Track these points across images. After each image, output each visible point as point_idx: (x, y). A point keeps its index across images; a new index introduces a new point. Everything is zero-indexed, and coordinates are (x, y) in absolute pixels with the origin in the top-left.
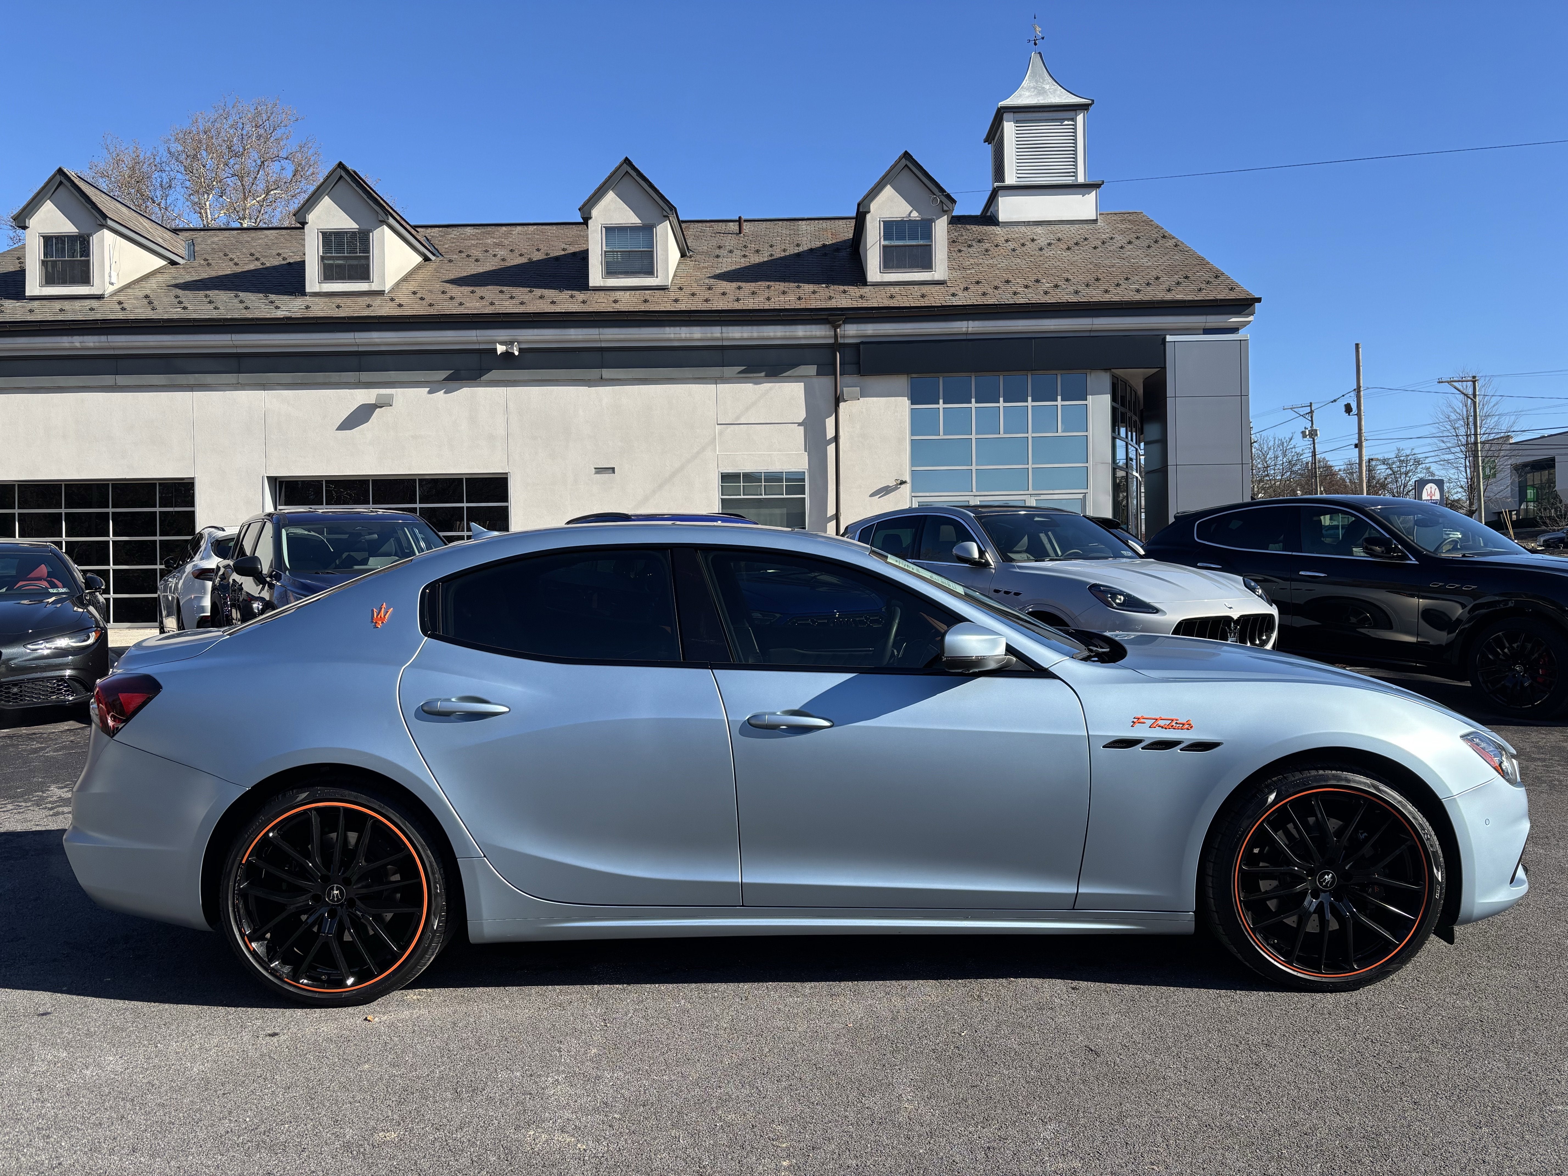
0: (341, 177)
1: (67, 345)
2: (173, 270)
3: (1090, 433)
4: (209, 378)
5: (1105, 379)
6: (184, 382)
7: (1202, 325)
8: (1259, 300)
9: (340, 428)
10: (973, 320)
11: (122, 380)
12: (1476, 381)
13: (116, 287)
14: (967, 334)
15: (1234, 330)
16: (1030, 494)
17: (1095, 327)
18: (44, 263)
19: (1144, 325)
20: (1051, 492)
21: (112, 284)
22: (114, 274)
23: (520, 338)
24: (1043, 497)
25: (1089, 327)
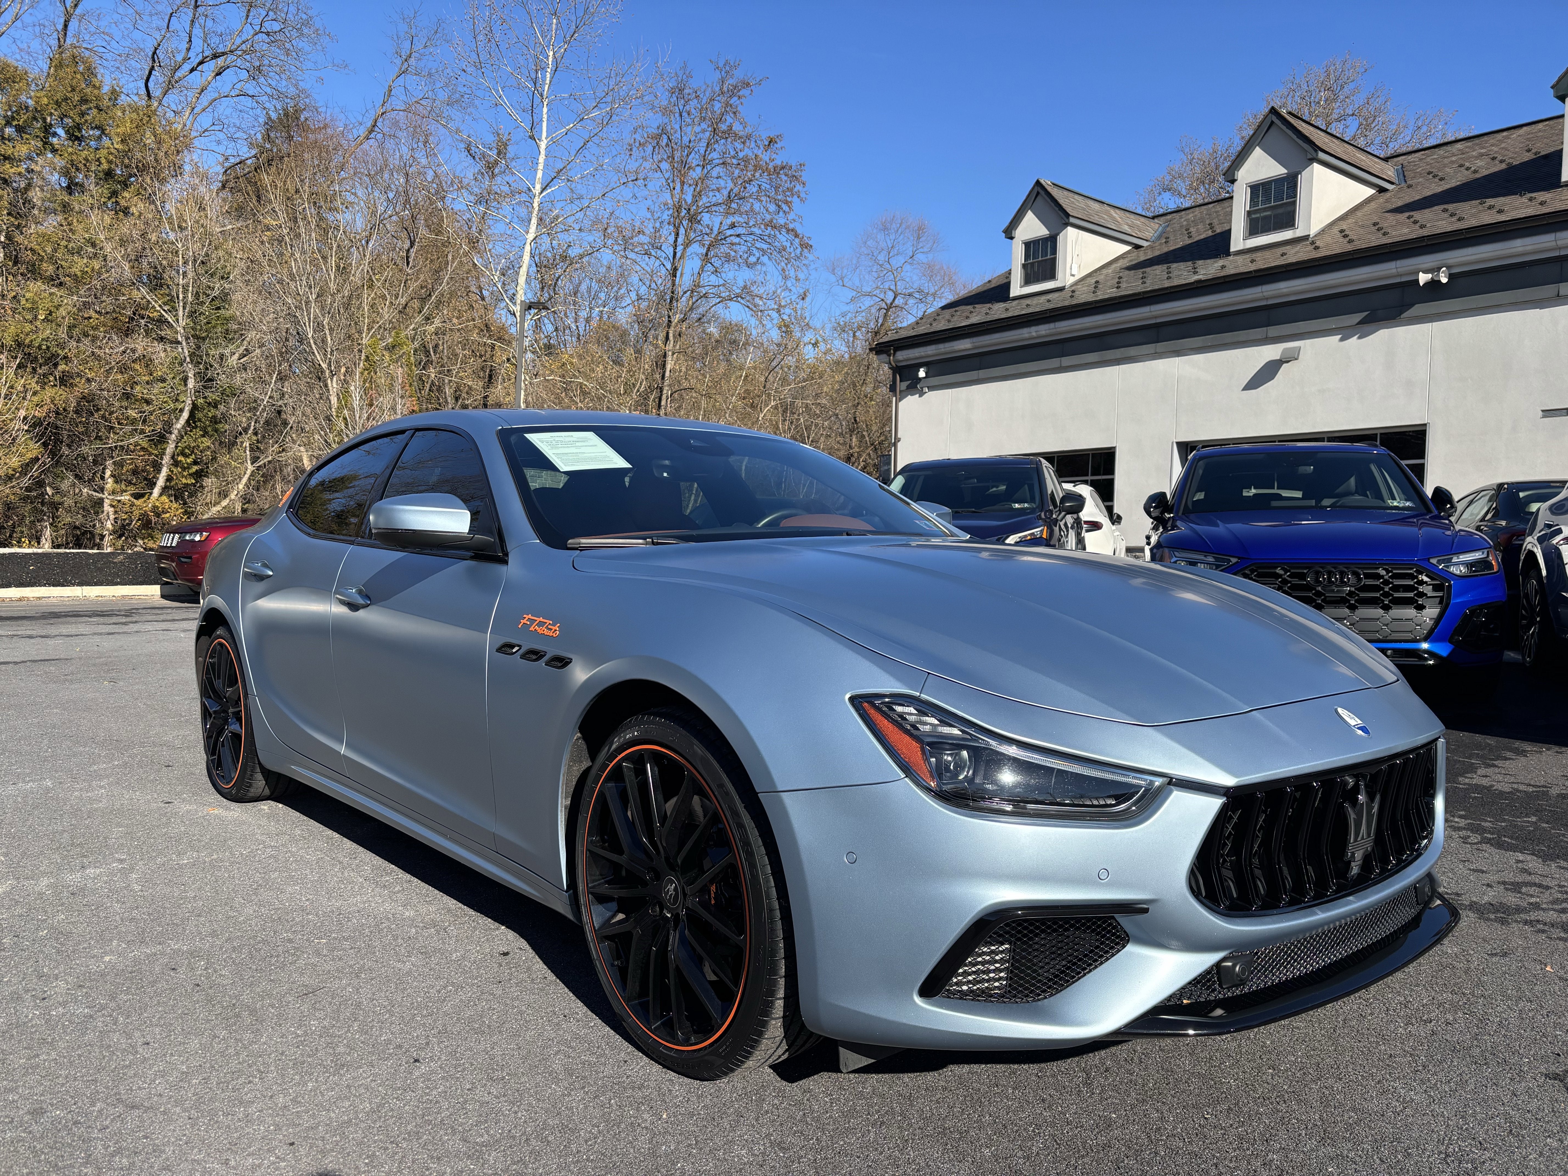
0: (1272, 123)
1: (1027, 336)
2: (1136, 252)
4: (1132, 351)
6: (1113, 357)
9: (1244, 389)
11: (1066, 361)
13: (1077, 278)
18: (1024, 266)
21: (1073, 275)
22: (1075, 267)
23: (1450, 262)
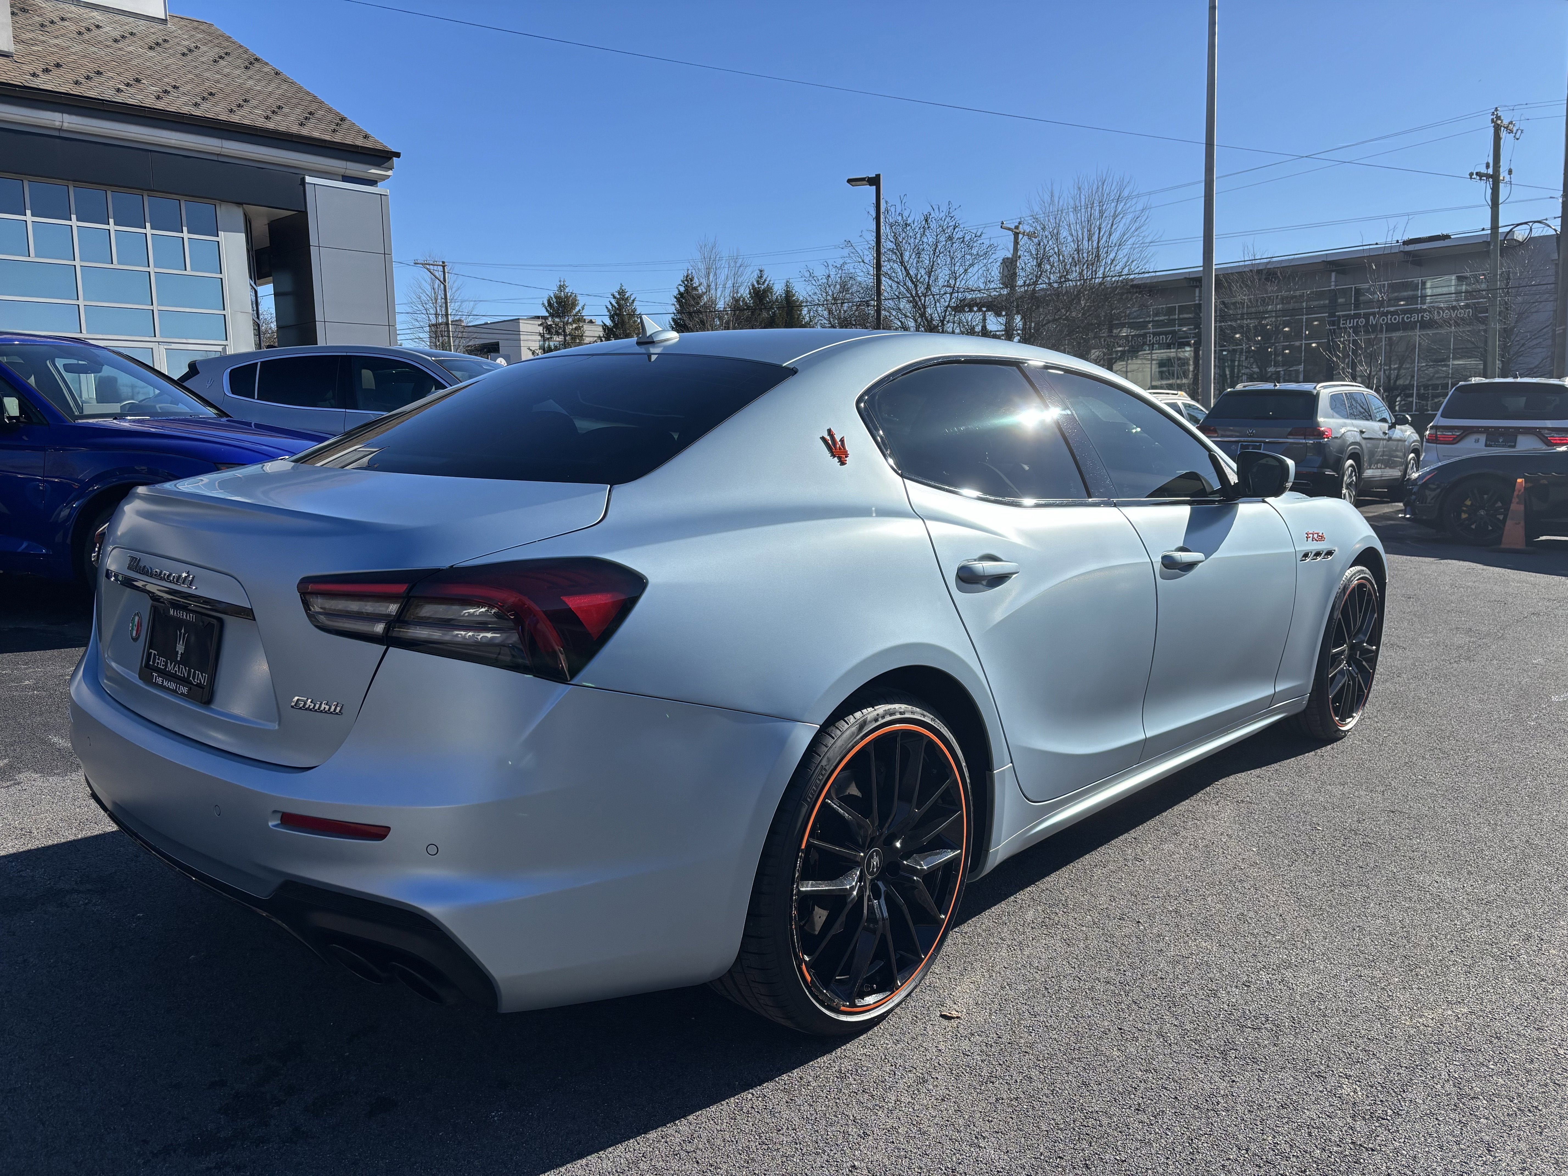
3: (225, 276)
5: (237, 214)
7: (342, 171)
8: (398, 155)
10: (70, 113)
12: (445, 266)
14: (60, 130)
15: (372, 182)
16: (158, 342)
17: (225, 151)
19: (278, 159)
20: (184, 341)
24: (174, 346)
25: (217, 150)
